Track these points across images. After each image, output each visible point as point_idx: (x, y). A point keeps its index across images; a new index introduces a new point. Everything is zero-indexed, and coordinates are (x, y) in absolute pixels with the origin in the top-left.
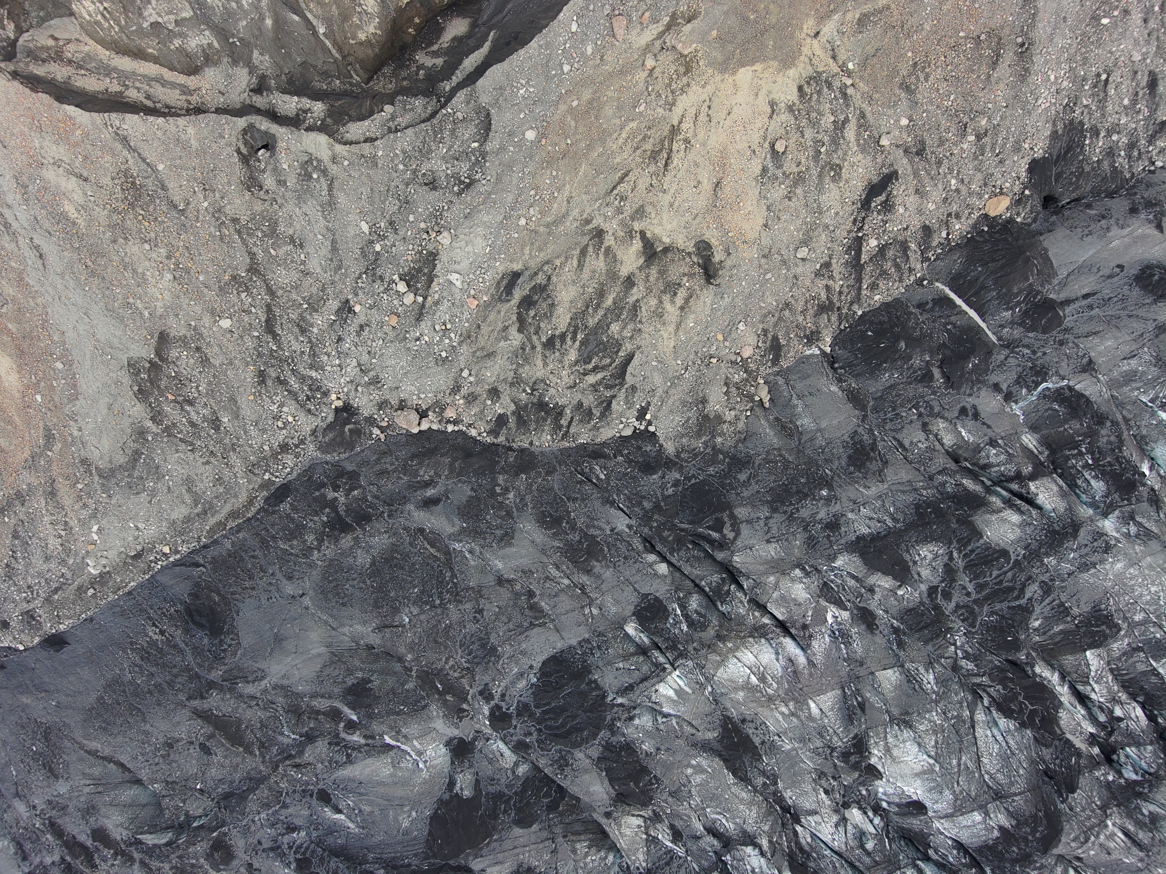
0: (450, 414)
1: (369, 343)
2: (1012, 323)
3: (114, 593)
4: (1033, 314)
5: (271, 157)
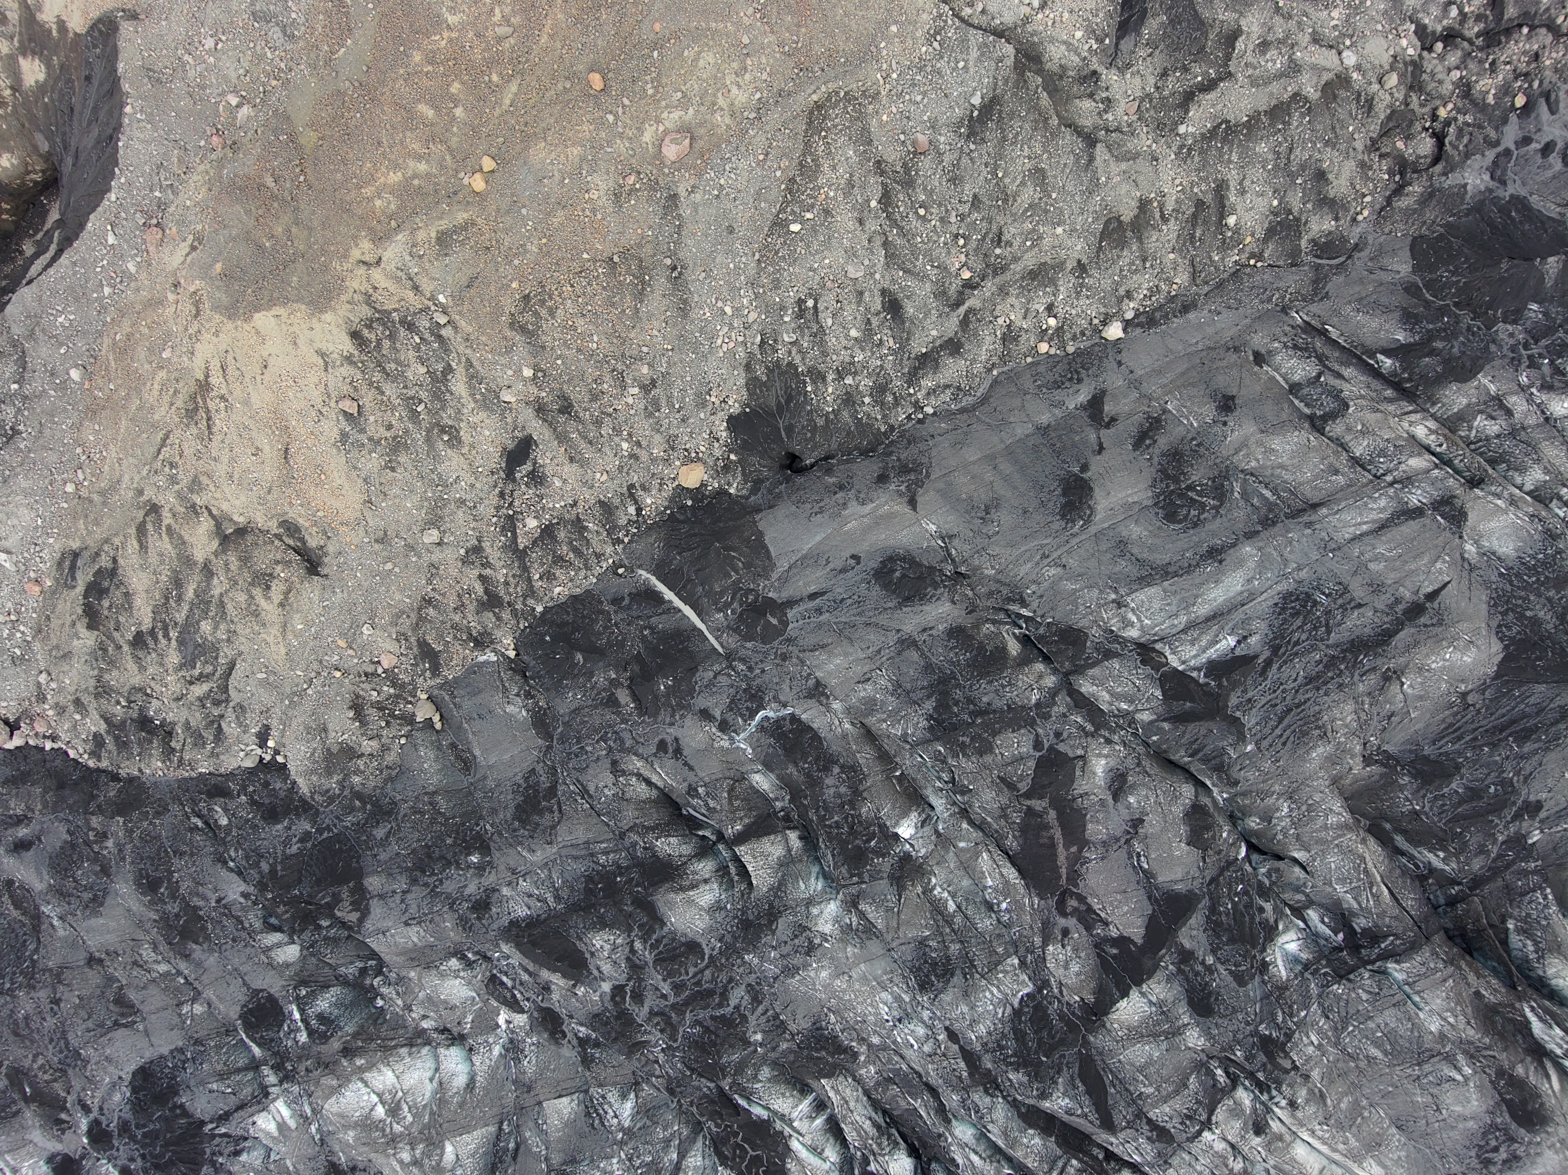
0: (40, 728)
2: (728, 628)
4: (747, 618)
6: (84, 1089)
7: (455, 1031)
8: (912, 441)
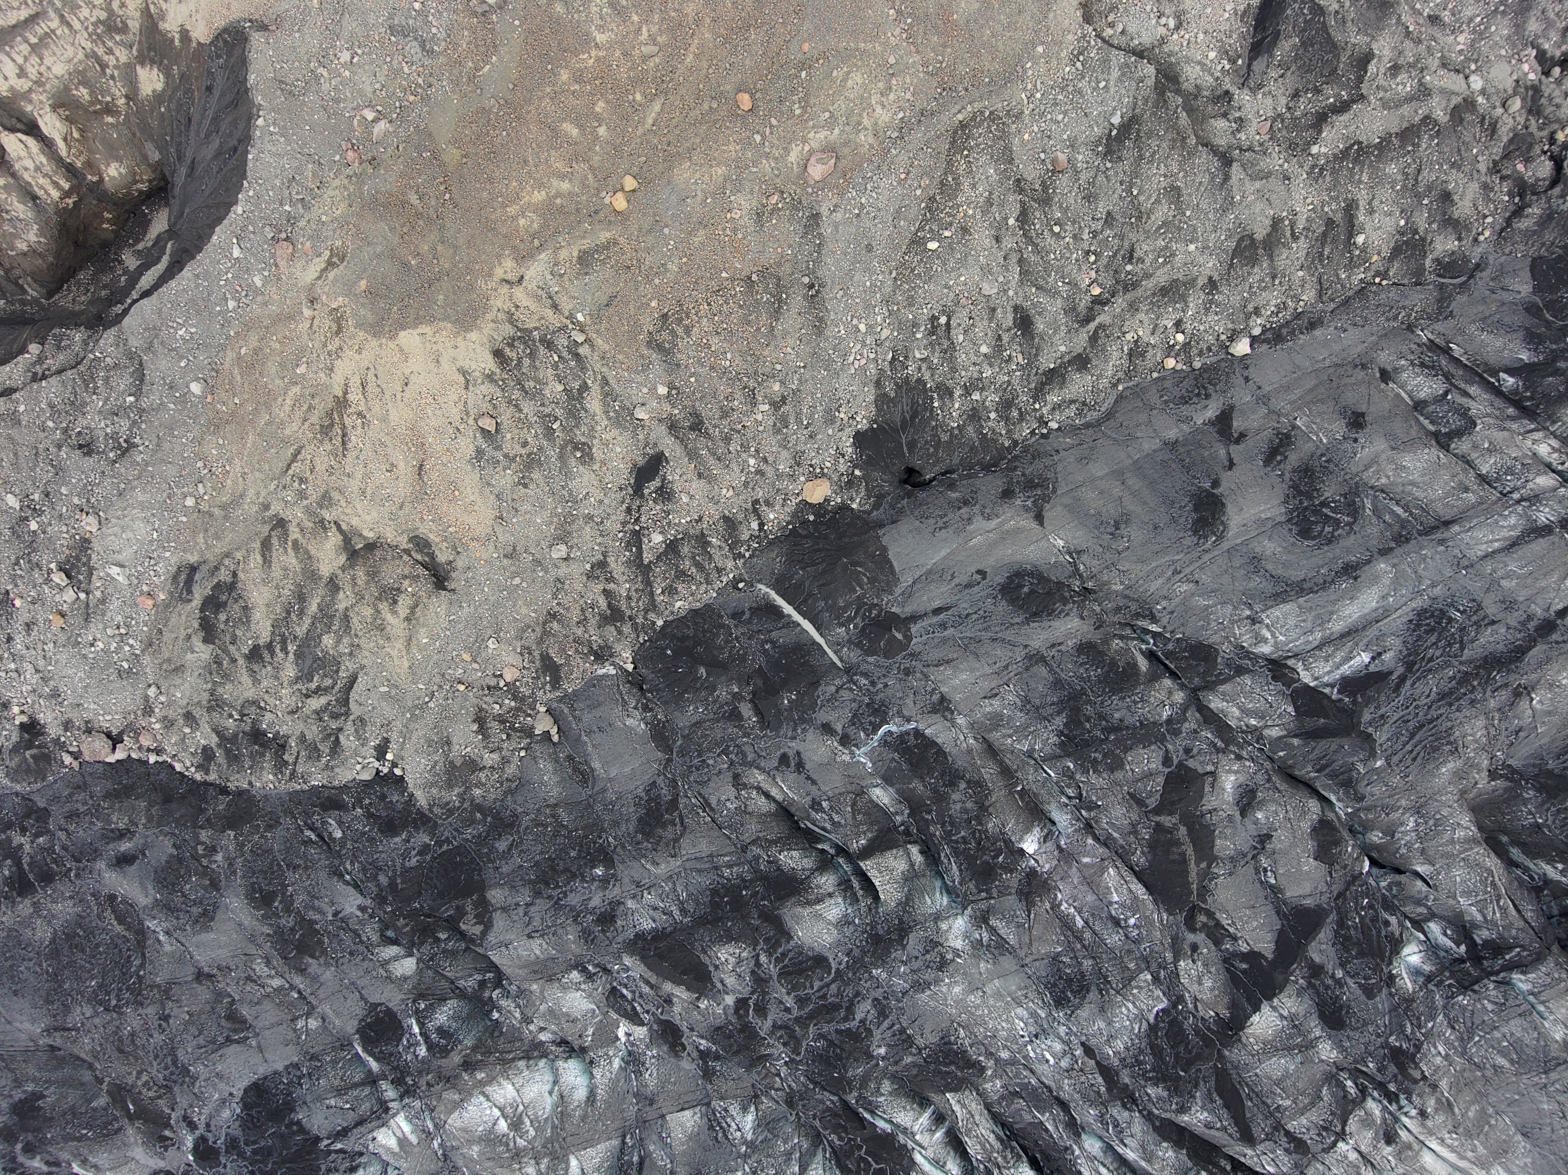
0: (148, 741)
4: (870, 633)
6: (191, 1106)
7: (576, 1044)
8: (1036, 455)
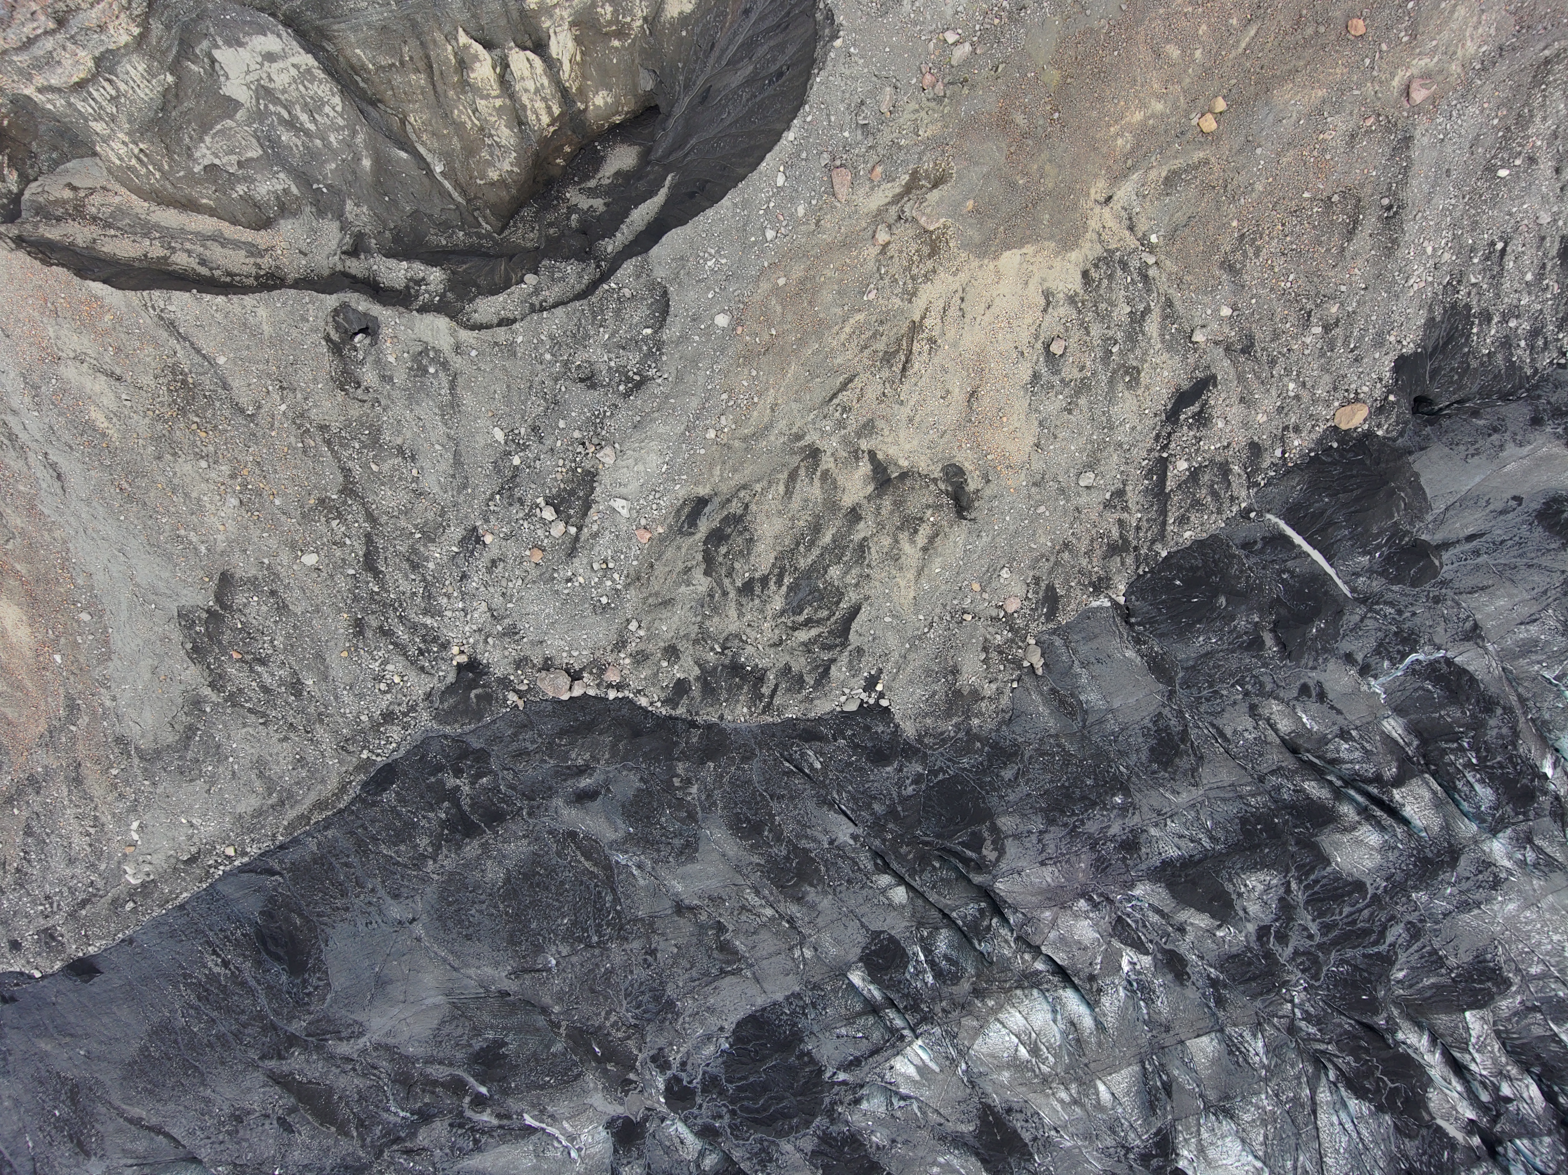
0: (612, 676)
1: (504, 583)
2: (1370, 572)
3: (161, 906)
4: (1399, 560)
5: (371, 345)
